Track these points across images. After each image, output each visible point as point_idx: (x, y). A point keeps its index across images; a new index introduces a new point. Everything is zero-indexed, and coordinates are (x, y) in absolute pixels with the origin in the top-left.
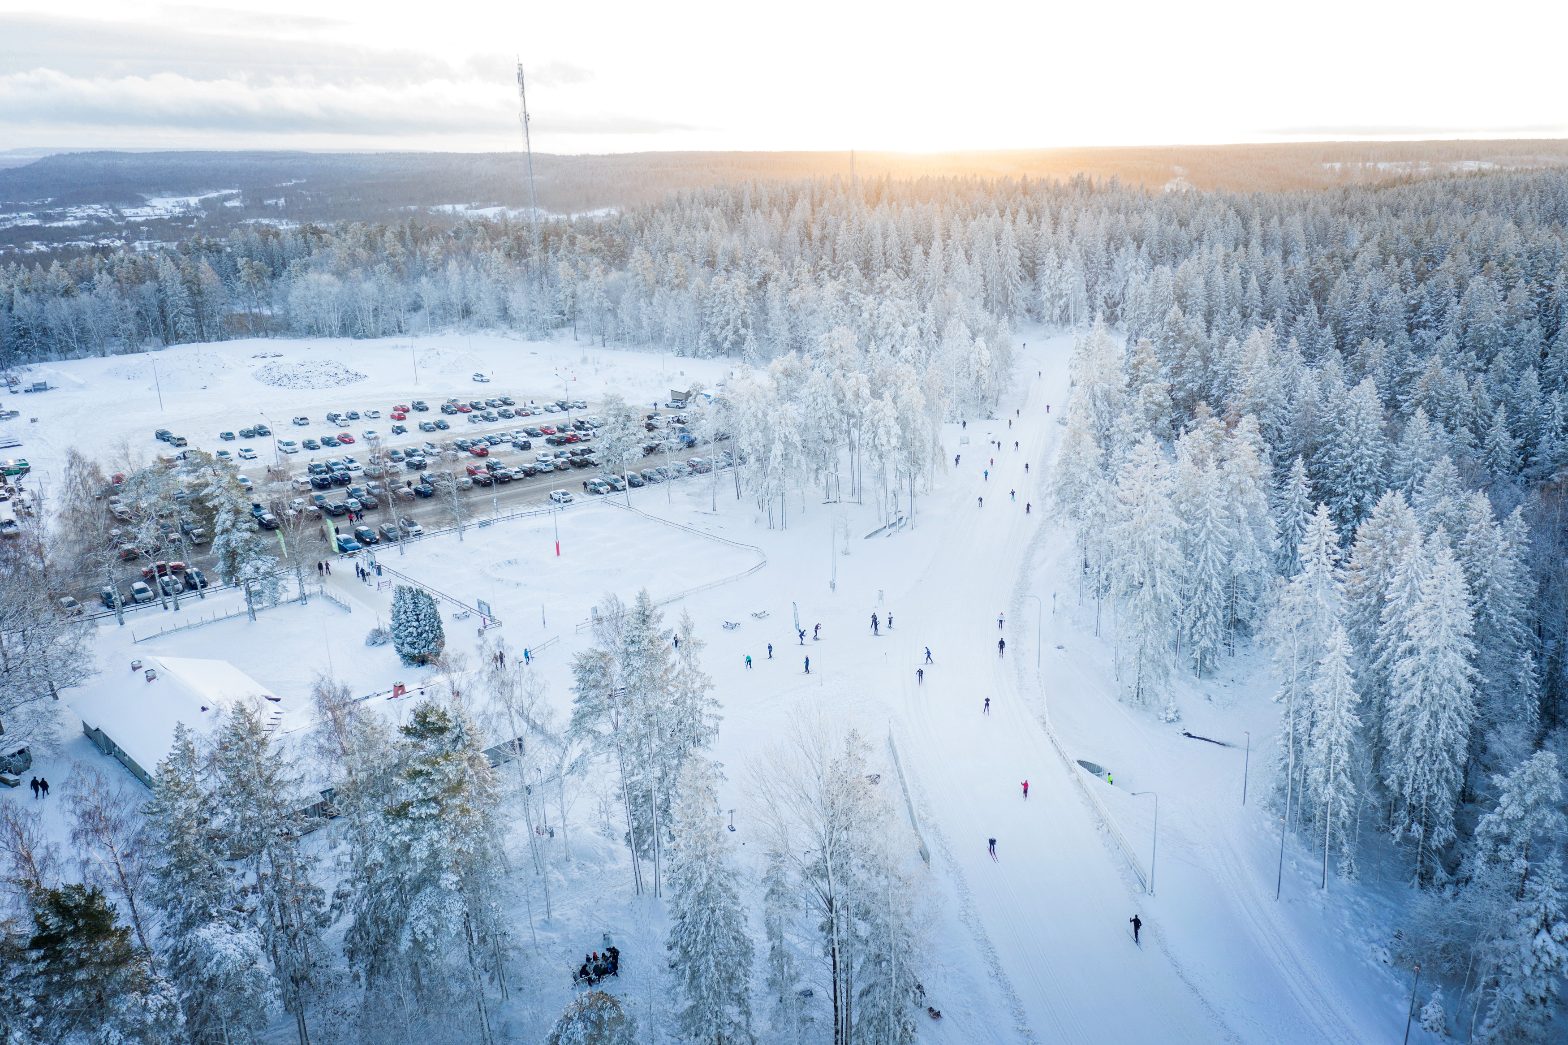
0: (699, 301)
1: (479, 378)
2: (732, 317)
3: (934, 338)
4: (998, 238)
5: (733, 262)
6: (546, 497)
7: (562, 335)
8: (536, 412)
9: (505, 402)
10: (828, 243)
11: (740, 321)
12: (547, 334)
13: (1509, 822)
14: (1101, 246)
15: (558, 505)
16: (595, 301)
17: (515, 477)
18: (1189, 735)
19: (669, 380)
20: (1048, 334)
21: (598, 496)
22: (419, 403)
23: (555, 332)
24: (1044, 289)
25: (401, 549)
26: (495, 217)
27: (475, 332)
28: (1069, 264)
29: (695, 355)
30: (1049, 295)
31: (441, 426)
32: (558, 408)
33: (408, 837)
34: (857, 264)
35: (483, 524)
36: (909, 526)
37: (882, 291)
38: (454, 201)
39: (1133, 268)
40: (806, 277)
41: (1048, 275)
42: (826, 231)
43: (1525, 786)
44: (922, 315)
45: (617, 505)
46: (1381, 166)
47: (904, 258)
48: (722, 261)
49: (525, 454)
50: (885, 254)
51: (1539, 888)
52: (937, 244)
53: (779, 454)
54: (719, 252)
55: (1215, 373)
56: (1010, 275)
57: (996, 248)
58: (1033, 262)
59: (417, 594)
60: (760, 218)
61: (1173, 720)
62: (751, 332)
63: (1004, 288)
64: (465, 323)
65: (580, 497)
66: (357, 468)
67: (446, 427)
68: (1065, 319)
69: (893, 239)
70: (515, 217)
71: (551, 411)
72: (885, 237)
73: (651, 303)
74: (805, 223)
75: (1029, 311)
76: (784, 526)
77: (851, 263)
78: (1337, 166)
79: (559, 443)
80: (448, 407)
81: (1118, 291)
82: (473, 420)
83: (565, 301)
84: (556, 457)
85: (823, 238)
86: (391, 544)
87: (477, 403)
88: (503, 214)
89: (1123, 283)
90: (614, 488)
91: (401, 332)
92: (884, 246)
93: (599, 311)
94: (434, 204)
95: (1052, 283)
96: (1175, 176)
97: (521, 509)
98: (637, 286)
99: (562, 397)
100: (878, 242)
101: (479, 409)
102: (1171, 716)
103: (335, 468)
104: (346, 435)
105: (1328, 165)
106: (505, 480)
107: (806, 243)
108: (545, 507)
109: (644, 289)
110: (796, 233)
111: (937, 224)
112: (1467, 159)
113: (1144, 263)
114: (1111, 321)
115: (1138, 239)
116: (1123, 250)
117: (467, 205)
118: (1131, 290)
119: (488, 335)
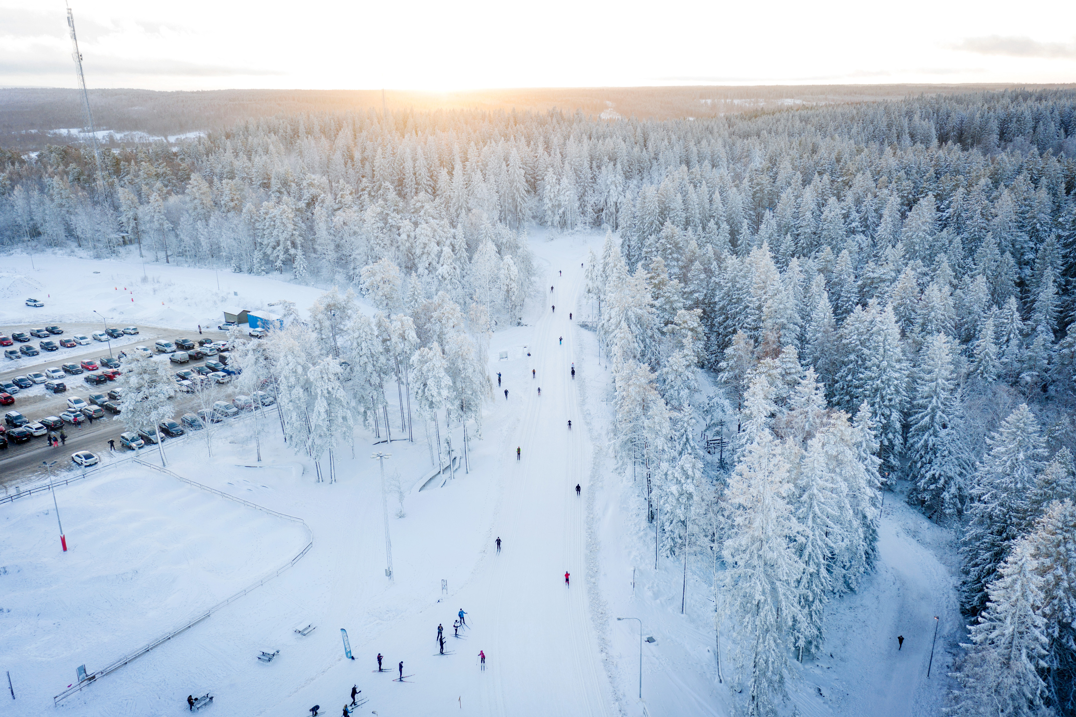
0: (252, 224)
1: (33, 303)
2: (282, 238)
3: (465, 254)
4: (506, 160)
5: (285, 183)
6: (66, 461)
7: (128, 253)
8: (83, 342)
9: (52, 331)
10: (367, 164)
11: (289, 243)
12: (113, 252)
14: (586, 165)
15: (78, 473)
16: (156, 223)
19: (224, 300)
20: (552, 237)
21: (126, 455)
23: (122, 250)
24: (546, 200)
26: (104, 138)
27: (43, 251)
28: (565, 181)
29: (250, 271)
30: (550, 205)
32: (107, 336)
34: (392, 183)
36: (463, 469)
37: (416, 211)
38: (69, 125)
39: (613, 182)
40: (348, 199)
41: (548, 189)
42: (366, 154)
44: (453, 231)
45: (151, 464)
46: (736, 102)
47: (431, 177)
48: (275, 184)
49: (60, 399)
50: (415, 174)
52: (458, 166)
54: (273, 176)
56: (518, 190)
57: (506, 168)
58: (534, 178)
60: (313, 142)
62: (300, 252)
63: (514, 200)
65: (105, 458)
68: (563, 224)
69: (421, 162)
70: (121, 138)
71: (100, 341)
72: (415, 160)
73: (208, 225)
74: (348, 148)
75: (534, 217)
76: (333, 480)
77: (387, 184)
79: (98, 382)
81: (603, 200)
84: (91, 401)
85: (363, 160)
87: (21, 335)
89: (606, 194)
90: (149, 442)
92: (414, 167)
93: (160, 230)
94: (52, 129)
95: (552, 196)
97: (33, 481)
98: (195, 208)
100: (409, 164)
101: (21, 341)
106: (22, 440)
107: (349, 164)
108: (63, 476)
109: (202, 212)
110: (341, 157)
111: (456, 148)
112: (787, 97)
113: (620, 178)
114: (597, 223)
115: (613, 159)
116: (603, 168)
117: (80, 129)
118: (612, 200)
119: (55, 254)
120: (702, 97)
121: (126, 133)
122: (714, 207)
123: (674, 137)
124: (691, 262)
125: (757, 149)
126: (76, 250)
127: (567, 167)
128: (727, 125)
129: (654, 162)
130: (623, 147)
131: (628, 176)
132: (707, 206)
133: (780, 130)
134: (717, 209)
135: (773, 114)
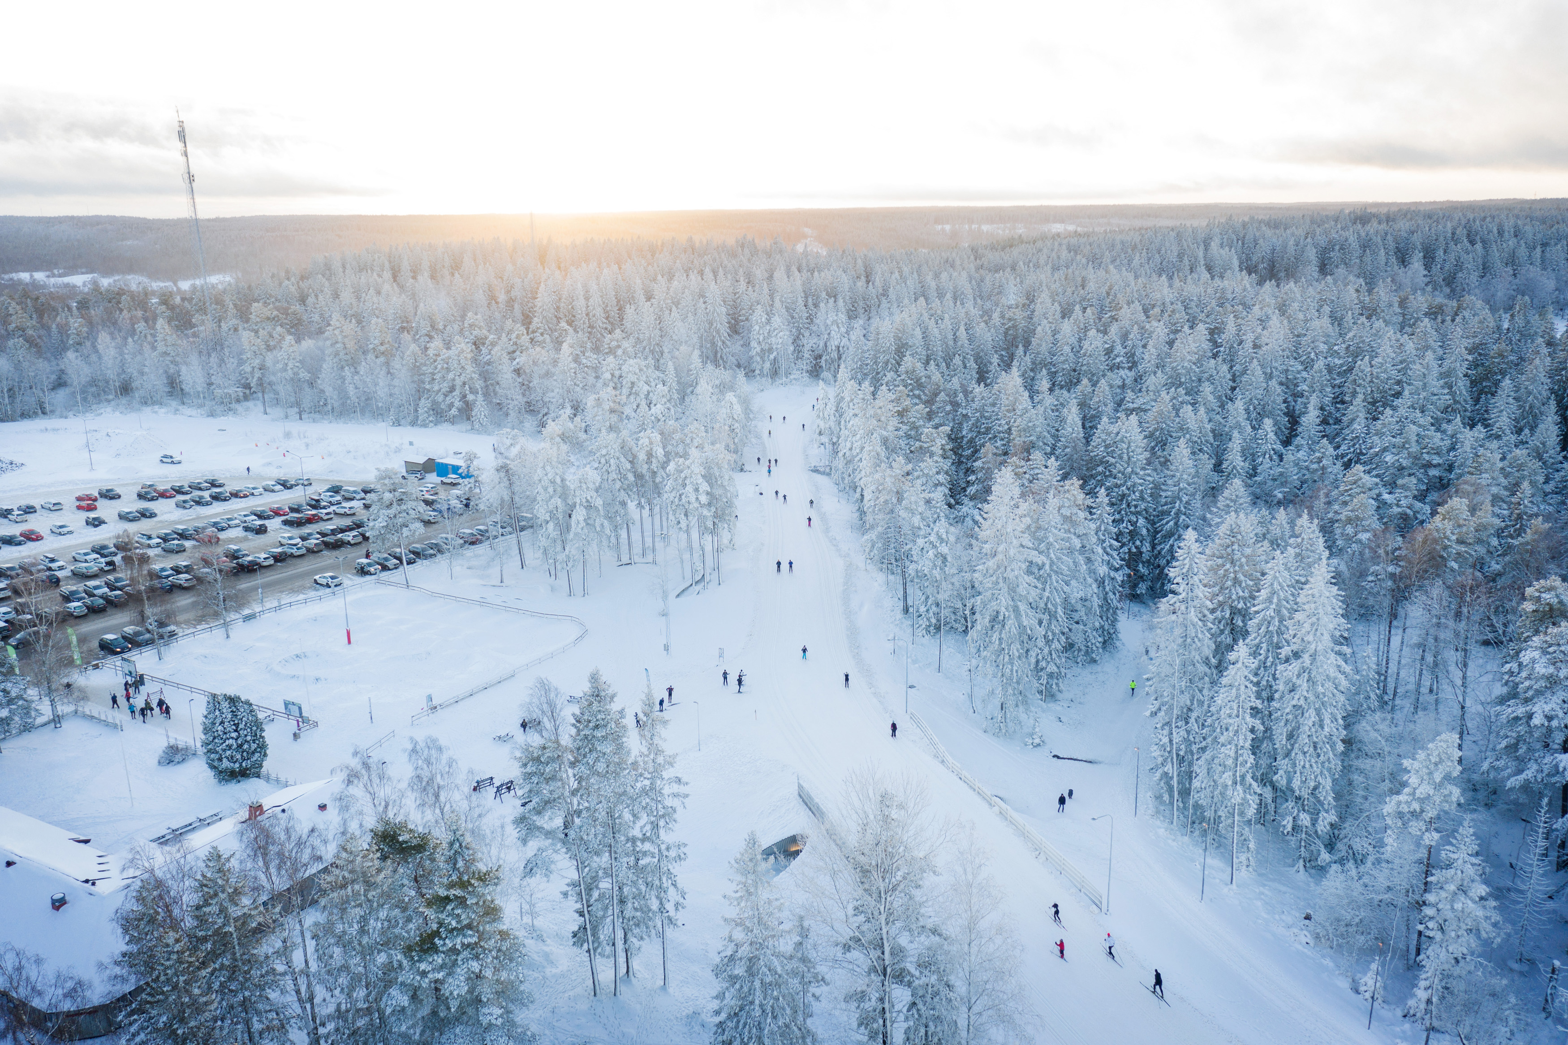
0: (416, 368)
1: (167, 460)
2: (458, 382)
4: (702, 295)
6: (308, 582)
7: (247, 409)
8: (255, 492)
9: (213, 484)
11: (467, 387)
12: (230, 409)
13: (1422, 801)
14: (801, 302)
15: (328, 590)
16: (290, 372)
17: (265, 564)
18: (1058, 757)
19: (397, 450)
20: (761, 386)
21: (368, 578)
22: (108, 491)
23: (238, 407)
24: (754, 344)
25: (159, 653)
26: (84, 284)
28: (777, 321)
29: (413, 424)
30: (758, 349)
31: (145, 514)
32: (279, 487)
33: (442, 974)
35: (248, 618)
36: (714, 582)
38: (32, 267)
39: (835, 322)
41: (757, 331)
42: (513, 294)
43: (1432, 767)
45: (396, 584)
46: (985, 228)
49: (262, 539)
50: (588, 315)
51: (1455, 856)
53: (581, 519)
55: (965, 416)
56: (718, 332)
57: (703, 306)
58: (738, 318)
59: (233, 701)
61: (1039, 745)
62: (480, 397)
63: (713, 344)
64: (124, 400)
65: (350, 580)
66: (61, 568)
67: (152, 515)
68: (775, 373)
69: (596, 300)
70: (109, 285)
71: (273, 491)
72: (587, 299)
73: (357, 373)
75: (739, 365)
76: (585, 593)
78: (948, 227)
79: (299, 523)
80: (147, 493)
81: (822, 344)
82: (182, 505)
83: (252, 372)
84: (303, 539)
86: (144, 649)
87: (181, 487)
88: (95, 283)
89: (826, 336)
90: (385, 568)
91: (44, 413)
92: (587, 307)
93: (294, 382)
94: (5, 272)
95: (761, 338)
96: (805, 236)
97: (286, 599)
98: (338, 355)
99: (282, 475)
100: (580, 303)
101: (183, 493)
102: (1037, 741)
103: (33, 569)
104: (32, 532)
105: (940, 227)
106: (250, 569)
108: (312, 594)
109: (346, 358)
112: (1055, 222)
113: (843, 317)
114: (815, 372)
115: (833, 295)
116: (822, 305)
117: (48, 273)
118: (834, 343)
119: (156, 412)
120: (937, 221)
121: (117, 278)
122: (960, 343)
123: (906, 270)
124: (936, 395)
125: (1012, 282)
126: (180, 408)
127: (777, 304)
128: (972, 257)
129: (883, 299)
130: (845, 281)
131: (852, 315)
132: (951, 343)
133: (1042, 262)
134: (962, 346)
135: (1034, 242)
